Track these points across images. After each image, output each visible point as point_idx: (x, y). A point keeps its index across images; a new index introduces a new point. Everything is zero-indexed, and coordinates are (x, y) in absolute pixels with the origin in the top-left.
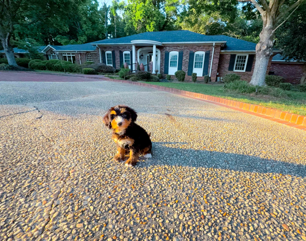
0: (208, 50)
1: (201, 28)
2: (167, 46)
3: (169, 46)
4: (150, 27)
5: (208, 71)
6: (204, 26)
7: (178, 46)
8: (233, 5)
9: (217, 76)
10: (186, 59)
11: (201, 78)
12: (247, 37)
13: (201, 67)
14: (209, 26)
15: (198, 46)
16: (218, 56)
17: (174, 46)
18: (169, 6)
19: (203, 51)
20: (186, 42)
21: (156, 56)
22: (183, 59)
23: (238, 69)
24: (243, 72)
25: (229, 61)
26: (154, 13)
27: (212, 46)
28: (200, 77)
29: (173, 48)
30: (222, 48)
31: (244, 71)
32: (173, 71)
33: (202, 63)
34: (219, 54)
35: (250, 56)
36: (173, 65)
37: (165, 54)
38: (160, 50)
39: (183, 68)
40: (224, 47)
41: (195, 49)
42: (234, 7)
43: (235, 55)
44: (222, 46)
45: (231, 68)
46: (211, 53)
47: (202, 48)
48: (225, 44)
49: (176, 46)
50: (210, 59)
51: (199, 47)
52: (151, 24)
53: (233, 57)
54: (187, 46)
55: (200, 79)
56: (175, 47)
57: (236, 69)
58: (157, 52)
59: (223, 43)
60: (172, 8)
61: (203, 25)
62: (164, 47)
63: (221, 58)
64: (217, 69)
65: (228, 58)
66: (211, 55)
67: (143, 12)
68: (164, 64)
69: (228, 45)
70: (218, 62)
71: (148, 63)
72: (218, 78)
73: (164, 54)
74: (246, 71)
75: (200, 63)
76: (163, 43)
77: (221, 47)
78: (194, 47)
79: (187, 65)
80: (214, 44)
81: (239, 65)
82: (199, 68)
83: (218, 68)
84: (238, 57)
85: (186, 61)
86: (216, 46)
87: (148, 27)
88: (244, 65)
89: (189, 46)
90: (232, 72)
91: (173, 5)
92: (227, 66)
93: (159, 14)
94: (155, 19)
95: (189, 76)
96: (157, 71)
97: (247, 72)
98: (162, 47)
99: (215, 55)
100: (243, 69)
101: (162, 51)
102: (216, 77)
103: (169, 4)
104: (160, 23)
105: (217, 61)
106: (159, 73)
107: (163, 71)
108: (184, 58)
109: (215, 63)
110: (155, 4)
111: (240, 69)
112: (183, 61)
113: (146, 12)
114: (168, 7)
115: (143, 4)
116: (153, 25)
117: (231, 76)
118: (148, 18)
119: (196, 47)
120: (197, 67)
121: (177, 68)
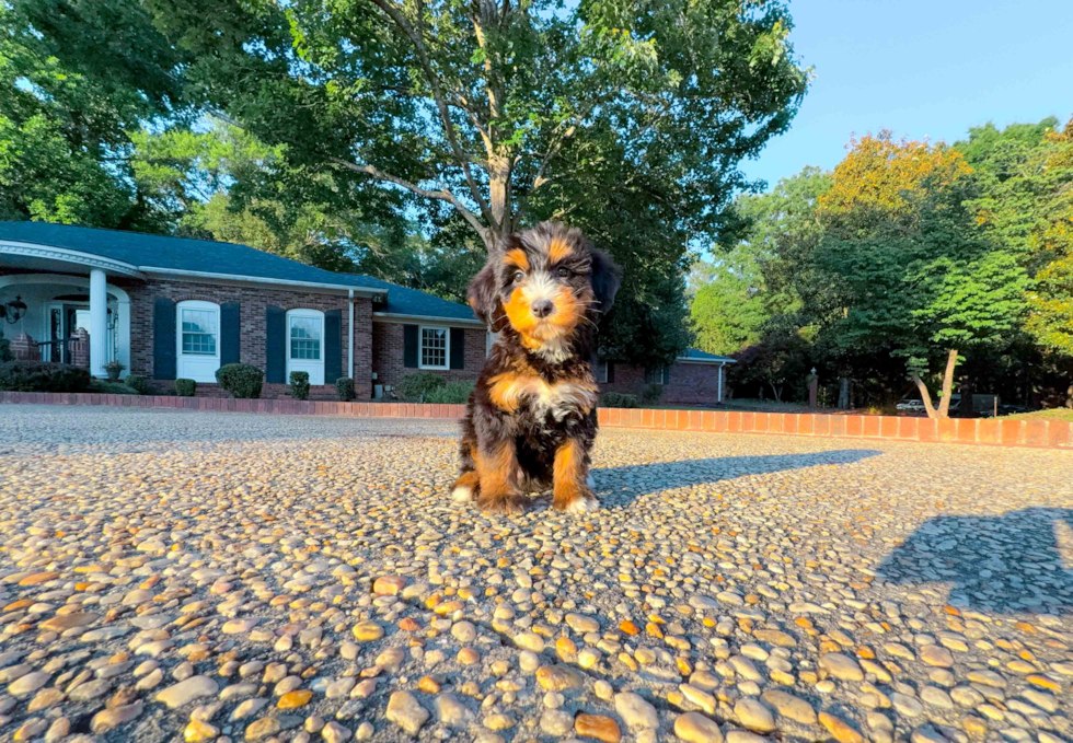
0: (334, 308)
1: (291, 248)
2: (163, 282)
3: (175, 282)
4: (56, 209)
5: (344, 369)
6: (301, 245)
7: (216, 287)
8: (393, 206)
9: (374, 382)
10: (253, 328)
11: (321, 391)
12: (427, 290)
13: (317, 356)
14: (315, 250)
15: (296, 293)
16: (370, 327)
17: (197, 285)
18: (152, 163)
19: (316, 308)
20: (250, 278)
21: (109, 311)
22: (244, 330)
23: (431, 363)
24: (445, 371)
25: (402, 341)
26: (73, 165)
27: (347, 297)
28: (317, 387)
29: (194, 289)
30: (377, 307)
31: (447, 367)
32: (199, 367)
33: (317, 344)
34: (369, 320)
35: (453, 331)
36: (196, 348)
37: (157, 307)
38: (128, 291)
39: (245, 358)
40: (381, 304)
41: (286, 300)
42: (398, 211)
43: (415, 328)
44: (375, 300)
45: (411, 361)
46: (343, 316)
47: (311, 301)
48: (384, 296)
49: (206, 286)
50: (344, 332)
51: (304, 298)
52: (60, 199)
53: (411, 331)
54: (253, 290)
55: (317, 391)
56: (203, 289)
57: (424, 363)
58: (110, 298)
59: (378, 294)
60: (166, 170)
61: (296, 241)
62: (153, 282)
63: (378, 332)
64: (370, 361)
65: (398, 333)
66: (344, 322)
67: (10, 149)
68: (151, 344)
69: (391, 300)
70: (370, 342)
71: (54, 336)
72: (379, 388)
73: (151, 307)
74: (451, 367)
75: (309, 343)
76: (143, 268)
77: (373, 303)
78: (283, 295)
79: (261, 349)
80: (351, 294)
81: (431, 354)
82: (309, 357)
83: (374, 361)
84: (425, 332)
85: (253, 335)
86: (359, 300)
87: (38, 207)
88: (443, 352)
89: (263, 290)
90: (415, 369)
91: (169, 162)
92: (397, 353)
93: (102, 176)
94: (79, 186)
95: (273, 386)
96: (114, 369)
97: (455, 371)
98: (140, 281)
99: (357, 324)
100: (443, 363)
101: (137, 295)
102: (370, 384)
103: (151, 157)
104: (105, 207)
105: (367, 339)
106: (125, 374)
107: (149, 368)
108: (247, 326)
109: (361, 345)
110: (75, 140)
111: (436, 363)
112: (242, 337)
113: (29, 152)
114: (144, 163)
115: (11, 125)
116: (68, 204)
117: (420, 379)
118: (42, 176)
119: (289, 295)
120: (302, 357)
121: (219, 358)
